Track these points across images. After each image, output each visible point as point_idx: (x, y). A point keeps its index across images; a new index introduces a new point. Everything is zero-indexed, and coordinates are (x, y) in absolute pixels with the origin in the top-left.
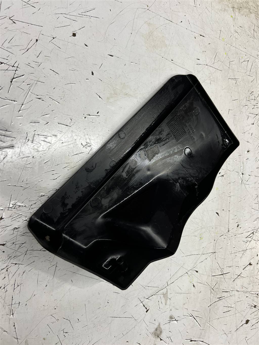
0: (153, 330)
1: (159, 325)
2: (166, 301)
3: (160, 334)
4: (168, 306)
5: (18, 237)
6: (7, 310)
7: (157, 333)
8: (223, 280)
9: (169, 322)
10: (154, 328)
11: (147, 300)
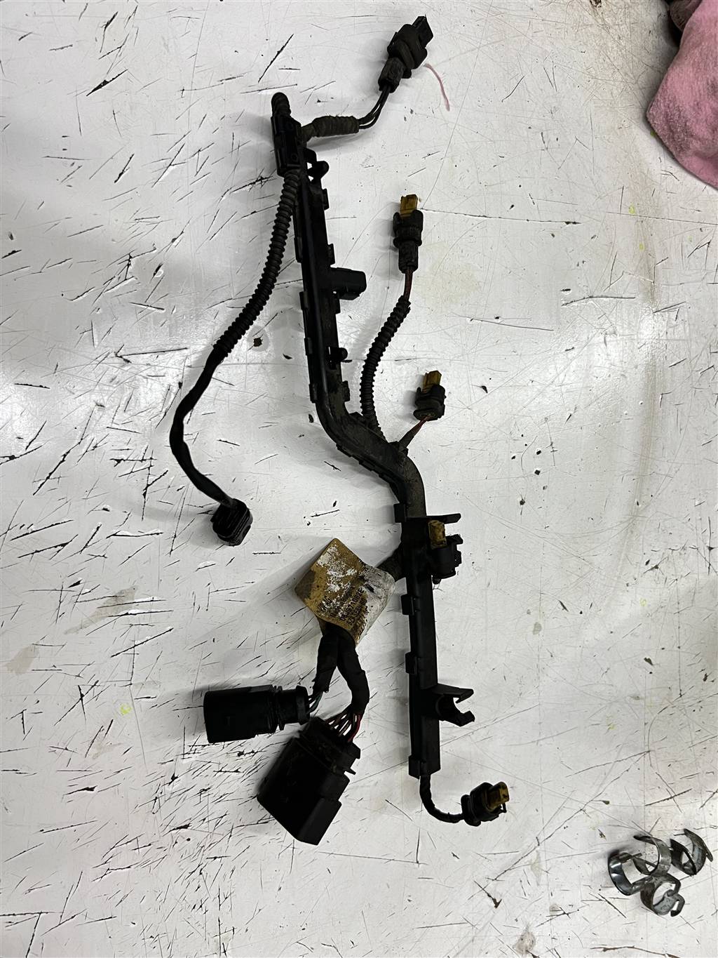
0: (514, 941)
1: (527, 928)
2: (538, 876)
3: (531, 946)
4: (544, 888)
5: (210, 806)
6: (213, 946)
7: (524, 944)
8: (674, 809)
9: (550, 918)
10: (517, 936)
11: (495, 882)
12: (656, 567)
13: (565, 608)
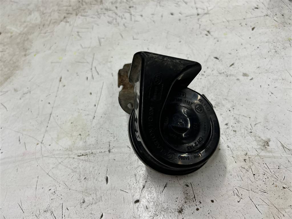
12: (208, 32)
13: (233, 64)
